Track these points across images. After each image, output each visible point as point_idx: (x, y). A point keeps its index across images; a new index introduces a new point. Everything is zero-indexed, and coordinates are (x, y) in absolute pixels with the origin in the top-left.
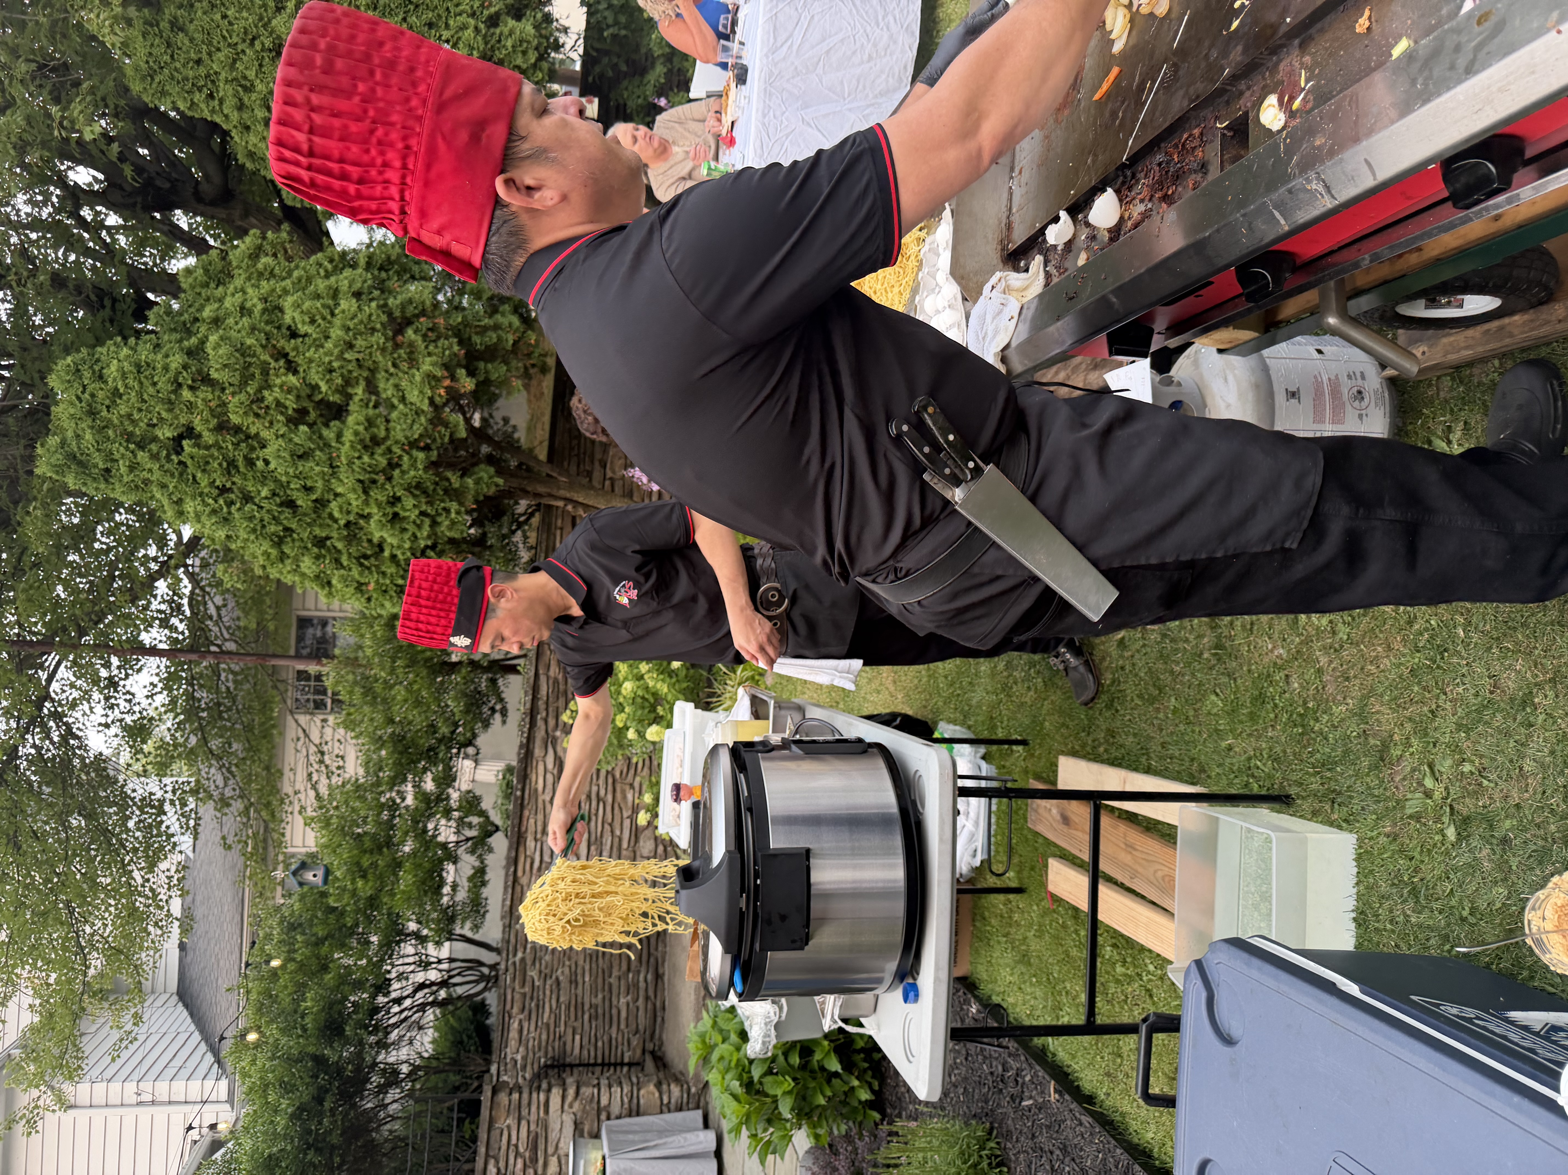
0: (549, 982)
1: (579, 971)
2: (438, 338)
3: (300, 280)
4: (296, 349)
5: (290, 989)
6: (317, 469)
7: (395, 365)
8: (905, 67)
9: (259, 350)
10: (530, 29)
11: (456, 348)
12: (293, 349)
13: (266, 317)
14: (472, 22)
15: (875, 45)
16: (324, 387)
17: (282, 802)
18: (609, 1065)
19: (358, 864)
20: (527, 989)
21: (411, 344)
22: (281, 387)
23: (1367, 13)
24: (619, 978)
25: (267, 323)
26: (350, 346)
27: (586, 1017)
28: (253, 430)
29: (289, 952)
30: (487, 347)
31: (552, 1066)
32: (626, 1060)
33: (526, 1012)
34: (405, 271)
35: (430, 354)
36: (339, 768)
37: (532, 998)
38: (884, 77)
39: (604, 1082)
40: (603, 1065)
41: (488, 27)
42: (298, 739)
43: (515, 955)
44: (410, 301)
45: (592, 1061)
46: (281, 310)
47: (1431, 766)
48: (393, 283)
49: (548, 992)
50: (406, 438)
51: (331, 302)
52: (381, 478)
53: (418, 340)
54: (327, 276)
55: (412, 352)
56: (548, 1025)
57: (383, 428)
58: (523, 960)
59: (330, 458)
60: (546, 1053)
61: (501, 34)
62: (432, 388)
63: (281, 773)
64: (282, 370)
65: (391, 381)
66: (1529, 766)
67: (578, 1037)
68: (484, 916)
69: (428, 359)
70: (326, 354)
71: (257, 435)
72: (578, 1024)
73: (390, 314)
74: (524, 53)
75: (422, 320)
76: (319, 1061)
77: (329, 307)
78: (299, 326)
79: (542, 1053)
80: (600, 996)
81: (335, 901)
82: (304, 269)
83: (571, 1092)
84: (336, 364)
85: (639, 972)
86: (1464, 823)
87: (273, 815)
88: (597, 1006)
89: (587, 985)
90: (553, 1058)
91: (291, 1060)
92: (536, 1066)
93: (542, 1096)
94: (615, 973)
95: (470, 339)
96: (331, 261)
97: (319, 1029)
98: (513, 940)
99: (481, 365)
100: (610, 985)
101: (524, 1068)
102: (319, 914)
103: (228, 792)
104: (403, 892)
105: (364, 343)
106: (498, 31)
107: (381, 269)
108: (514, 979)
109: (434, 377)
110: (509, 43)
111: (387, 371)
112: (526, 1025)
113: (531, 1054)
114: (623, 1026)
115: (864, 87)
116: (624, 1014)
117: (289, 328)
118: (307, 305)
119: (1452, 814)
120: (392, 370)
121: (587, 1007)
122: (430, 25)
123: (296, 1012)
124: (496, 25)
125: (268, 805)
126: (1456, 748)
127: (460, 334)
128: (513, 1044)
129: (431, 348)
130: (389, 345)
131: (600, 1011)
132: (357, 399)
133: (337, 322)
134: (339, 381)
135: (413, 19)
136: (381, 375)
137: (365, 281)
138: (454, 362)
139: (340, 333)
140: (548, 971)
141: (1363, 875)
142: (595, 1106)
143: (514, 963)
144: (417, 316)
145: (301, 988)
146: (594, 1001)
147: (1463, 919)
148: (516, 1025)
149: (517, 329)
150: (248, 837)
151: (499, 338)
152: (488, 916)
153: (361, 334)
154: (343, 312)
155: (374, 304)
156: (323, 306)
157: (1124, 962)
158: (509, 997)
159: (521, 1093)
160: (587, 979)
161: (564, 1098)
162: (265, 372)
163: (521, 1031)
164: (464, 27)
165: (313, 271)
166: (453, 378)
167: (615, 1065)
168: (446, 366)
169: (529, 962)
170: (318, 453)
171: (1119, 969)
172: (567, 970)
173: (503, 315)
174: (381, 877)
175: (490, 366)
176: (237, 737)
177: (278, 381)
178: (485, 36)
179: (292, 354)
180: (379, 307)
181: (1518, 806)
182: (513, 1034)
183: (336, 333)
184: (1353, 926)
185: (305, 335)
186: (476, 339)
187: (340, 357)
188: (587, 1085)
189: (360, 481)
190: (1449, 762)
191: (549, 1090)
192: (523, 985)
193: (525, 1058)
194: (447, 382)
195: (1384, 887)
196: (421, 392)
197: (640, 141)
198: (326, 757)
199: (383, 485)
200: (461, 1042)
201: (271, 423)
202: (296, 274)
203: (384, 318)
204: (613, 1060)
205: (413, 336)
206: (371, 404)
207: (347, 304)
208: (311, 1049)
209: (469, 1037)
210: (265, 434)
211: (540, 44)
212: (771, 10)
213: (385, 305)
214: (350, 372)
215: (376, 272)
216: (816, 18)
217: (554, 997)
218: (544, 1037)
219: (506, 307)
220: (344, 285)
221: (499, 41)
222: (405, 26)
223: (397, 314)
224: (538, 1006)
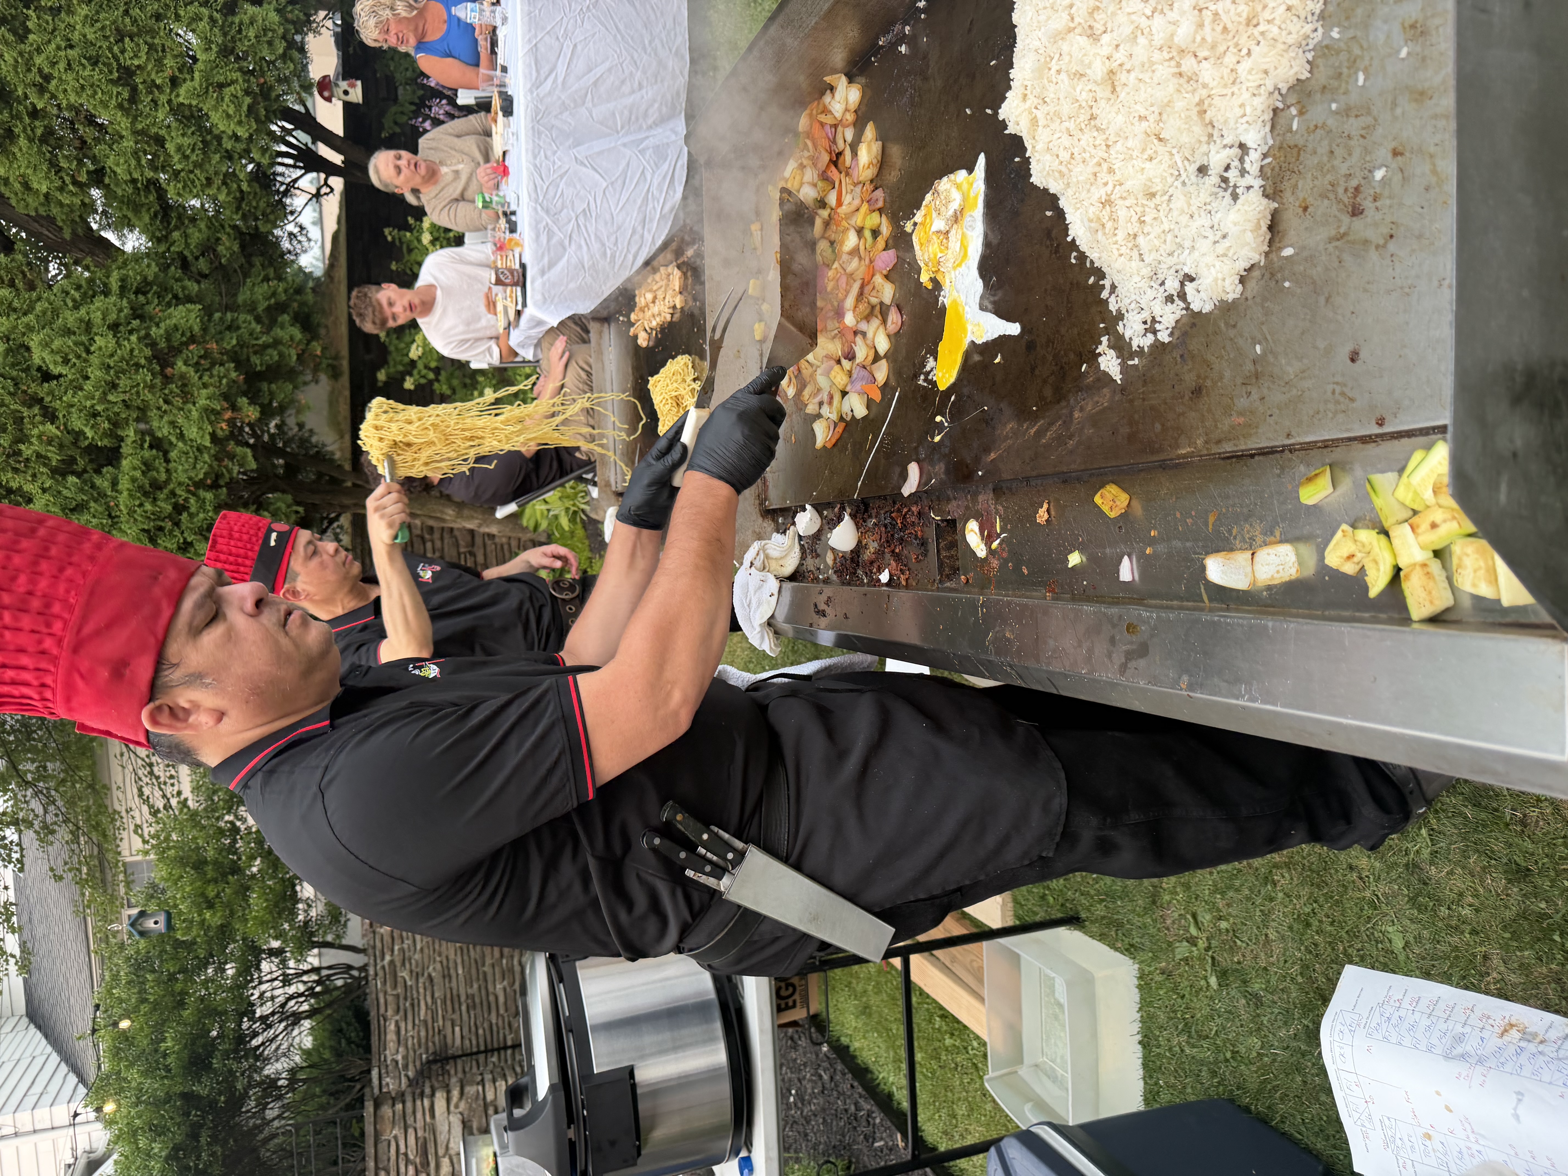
0: (421, 980)
1: (451, 965)
2: (213, 364)
3: (44, 313)
4: (51, 393)
5: (147, 1030)
6: (95, 521)
7: (166, 402)
8: (678, 94)
9: (8, 399)
10: (274, 17)
11: (234, 375)
12: (48, 394)
13: (10, 359)
14: (205, 11)
15: (644, 72)
16: (89, 433)
17: (113, 820)
18: (493, 1050)
19: (203, 895)
20: (400, 990)
21: (183, 376)
22: (39, 437)
23: (1045, 506)
24: (493, 966)
25: (13, 365)
26: (114, 386)
27: (464, 1008)
28: (14, 485)
29: (139, 992)
30: (269, 367)
31: (435, 1061)
32: (509, 1043)
33: (402, 1013)
34: (166, 290)
35: (205, 386)
36: (172, 777)
37: (406, 999)
38: (656, 105)
39: (488, 1077)
40: (486, 1051)
41: (225, 15)
42: (122, 755)
43: (383, 959)
44: (176, 328)
45: (475, 1050)
46: (28, 349)
47: (1194, 916)
48: (153, 308)
49: (421, 990)
50: (190, 479)
51: (84, 338)
52: (168, 525)
53: (191, 371)
54: (76, 307)
55: (185, 385)
56: (425, 1022)
57: (162, 470)
58: (392, 962)
59: (108, 508)
60: (427, 1049)
61: (241, 23)
62: (211, 423)
63: (107, 787)
64: (38, 418)
65: (166, 418)
66: (1273, 935)
67: (457, 1029)
68: (345, 925)
69: (204, 392)
70: (87, 398)
71: (20, 488)
72: (456, 1016)
73: (153, 345)
74: (270, 43)
75: (191, 347)
76: (188, 1097)
77: (82, 344)
78: (51, 367)
79: (422, 1050)
80: (475, 986)
81: (183, 935)
82: (48, 300)
83: (455, 1093)
84: (99, 408)
85: (512, 957)
86: (1223, 975)
87: (105, 836)
88: (473, 996)
89: (461, 978)
90: (434, 1053)
91: (157, 1104)
92: (418, 1063)
93: (426, 1102)
94: (488, 961)
95: (248, 359)
96: (78, 287)
97: (184, 1067)
98: (379, 944)
99: (265, 386)
100: (485, 973)
101: (406, 1067)
102: (168, 948)
103: (50, 819)
104: (256, 918)
105: (128, 382)
106: (237, 20)
107: (136, 293)
108: (384, 983)
109: (213, 410)
110: (252, 34)
111: (159, 408)
112: (402, 1025)
113: (411, 1053)
114: (502, 1011)
115: (637, 119)
116: (501, 999)
117: (39, 369)
118: (57, 344)
119: (1213, 964)
120: (165, 407)
121: (463, 998)
122: (158, 17)
123: (156, 1051)
124: (233, 13)
125: (97, 827)
126: (1213, 907)
127: (238, 359)
128: (391, 1045)
129: (206, 378)
130: (158, 381)
131: (477, 1000)
132: (129, 441)
133: (94, 359)
134: (106, 425)
135: (136, 12)
136: (153, 413)
137: (120, 310)
138: (234, 391)
139: (98, 373)
140: (419, 970)
141: (1145, 1004)
142: (481, 1102)
143: (383, 967)
144: (186, 344)
145: (159, 1029)
146: (470, 991)
147: (1227, 1060)
148: (392, 1027)
149: (300, 341)
150: (80, 862)
151: (281, 355)
152: (349, 924)
153: (124, 372)
154: (100, 348)
155: (134, 338)
156: (76, 344)
157: (952, 1035)
158: (382, 1001)
159: (404, 1102)
160: (460, 971)
161: (448, 1101)
162: (19, 420)
163: (398, 1032)
164: (198, 18)
165: (59, 303)
166: (234, 407)
167: (499, 1050)
168: (226, 397)
169: (398, 964)
170: (92, 504)
171: (948, 1041)
172: (438, 966)
173: (282, 327)
174: (228, 905)
175: (273, 386)
176: (52, 758)
177: (35, 432)
178: (222, 28)
179: (48, 399)
180: (139, 339)
181: (1265, 969)
182: (391, 1036)
183: (95, 373)
184: (1139, 1047)
185: (60, 375)
186: (256, 360)
187: (103, 399)
188: (472, 1083)
189: (143, 530)
190: (1208, 917)
191: (433, 1095)
192: (395, 987)
193: (405, 1058)
194: (228, 415)
195: (1162, 1017)
196: (200, 428)
197: (405, 171)
198: (155, 769)
199: (171, 532)
200: (340, 1031)
201: (34, 476)
202: (39, 307)
203: (148, 352)
204: (496, 1045)
205: (184, 368)
206: (146, 445)
207: (103, 342)
208: (178, 1089)
209: (349, 1024)
210: (28, 487)
211: (286, 31)
212: (530, 41)
213: (148, 335)
214: (118, 414)
215: (133, 297)
216: (579, 47)
217: (428, 994)
218: (423, 1034)
219: (285, 318)
220: (97, 317)
221: (240, 31)
222: (127, 20)
223: (163, 345)
224: (412, 1005)
